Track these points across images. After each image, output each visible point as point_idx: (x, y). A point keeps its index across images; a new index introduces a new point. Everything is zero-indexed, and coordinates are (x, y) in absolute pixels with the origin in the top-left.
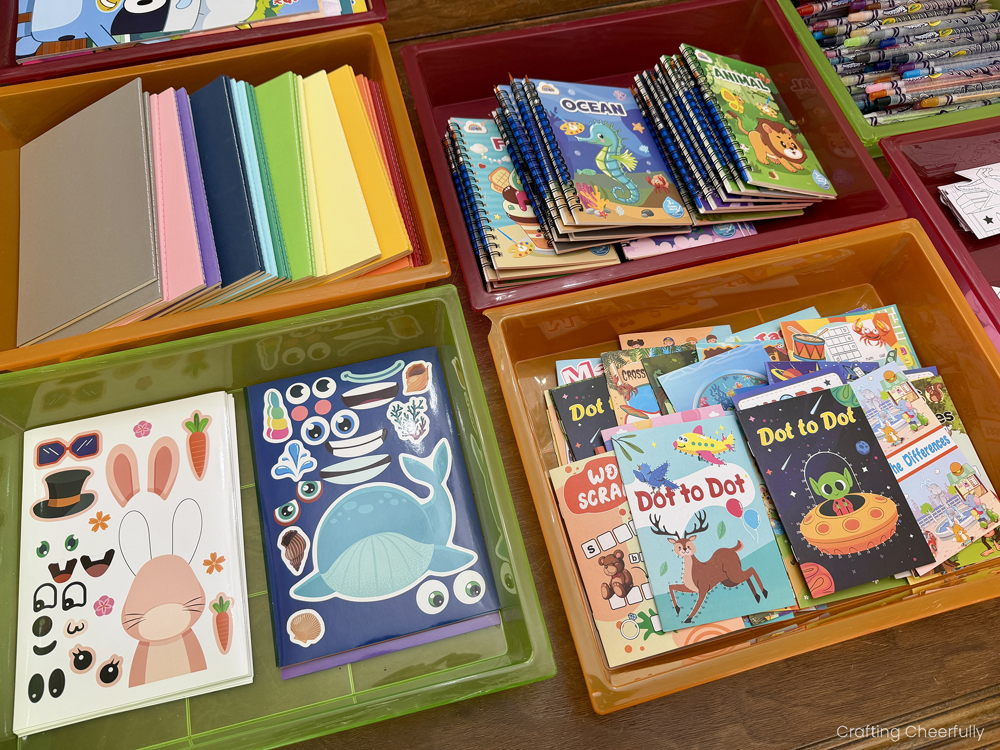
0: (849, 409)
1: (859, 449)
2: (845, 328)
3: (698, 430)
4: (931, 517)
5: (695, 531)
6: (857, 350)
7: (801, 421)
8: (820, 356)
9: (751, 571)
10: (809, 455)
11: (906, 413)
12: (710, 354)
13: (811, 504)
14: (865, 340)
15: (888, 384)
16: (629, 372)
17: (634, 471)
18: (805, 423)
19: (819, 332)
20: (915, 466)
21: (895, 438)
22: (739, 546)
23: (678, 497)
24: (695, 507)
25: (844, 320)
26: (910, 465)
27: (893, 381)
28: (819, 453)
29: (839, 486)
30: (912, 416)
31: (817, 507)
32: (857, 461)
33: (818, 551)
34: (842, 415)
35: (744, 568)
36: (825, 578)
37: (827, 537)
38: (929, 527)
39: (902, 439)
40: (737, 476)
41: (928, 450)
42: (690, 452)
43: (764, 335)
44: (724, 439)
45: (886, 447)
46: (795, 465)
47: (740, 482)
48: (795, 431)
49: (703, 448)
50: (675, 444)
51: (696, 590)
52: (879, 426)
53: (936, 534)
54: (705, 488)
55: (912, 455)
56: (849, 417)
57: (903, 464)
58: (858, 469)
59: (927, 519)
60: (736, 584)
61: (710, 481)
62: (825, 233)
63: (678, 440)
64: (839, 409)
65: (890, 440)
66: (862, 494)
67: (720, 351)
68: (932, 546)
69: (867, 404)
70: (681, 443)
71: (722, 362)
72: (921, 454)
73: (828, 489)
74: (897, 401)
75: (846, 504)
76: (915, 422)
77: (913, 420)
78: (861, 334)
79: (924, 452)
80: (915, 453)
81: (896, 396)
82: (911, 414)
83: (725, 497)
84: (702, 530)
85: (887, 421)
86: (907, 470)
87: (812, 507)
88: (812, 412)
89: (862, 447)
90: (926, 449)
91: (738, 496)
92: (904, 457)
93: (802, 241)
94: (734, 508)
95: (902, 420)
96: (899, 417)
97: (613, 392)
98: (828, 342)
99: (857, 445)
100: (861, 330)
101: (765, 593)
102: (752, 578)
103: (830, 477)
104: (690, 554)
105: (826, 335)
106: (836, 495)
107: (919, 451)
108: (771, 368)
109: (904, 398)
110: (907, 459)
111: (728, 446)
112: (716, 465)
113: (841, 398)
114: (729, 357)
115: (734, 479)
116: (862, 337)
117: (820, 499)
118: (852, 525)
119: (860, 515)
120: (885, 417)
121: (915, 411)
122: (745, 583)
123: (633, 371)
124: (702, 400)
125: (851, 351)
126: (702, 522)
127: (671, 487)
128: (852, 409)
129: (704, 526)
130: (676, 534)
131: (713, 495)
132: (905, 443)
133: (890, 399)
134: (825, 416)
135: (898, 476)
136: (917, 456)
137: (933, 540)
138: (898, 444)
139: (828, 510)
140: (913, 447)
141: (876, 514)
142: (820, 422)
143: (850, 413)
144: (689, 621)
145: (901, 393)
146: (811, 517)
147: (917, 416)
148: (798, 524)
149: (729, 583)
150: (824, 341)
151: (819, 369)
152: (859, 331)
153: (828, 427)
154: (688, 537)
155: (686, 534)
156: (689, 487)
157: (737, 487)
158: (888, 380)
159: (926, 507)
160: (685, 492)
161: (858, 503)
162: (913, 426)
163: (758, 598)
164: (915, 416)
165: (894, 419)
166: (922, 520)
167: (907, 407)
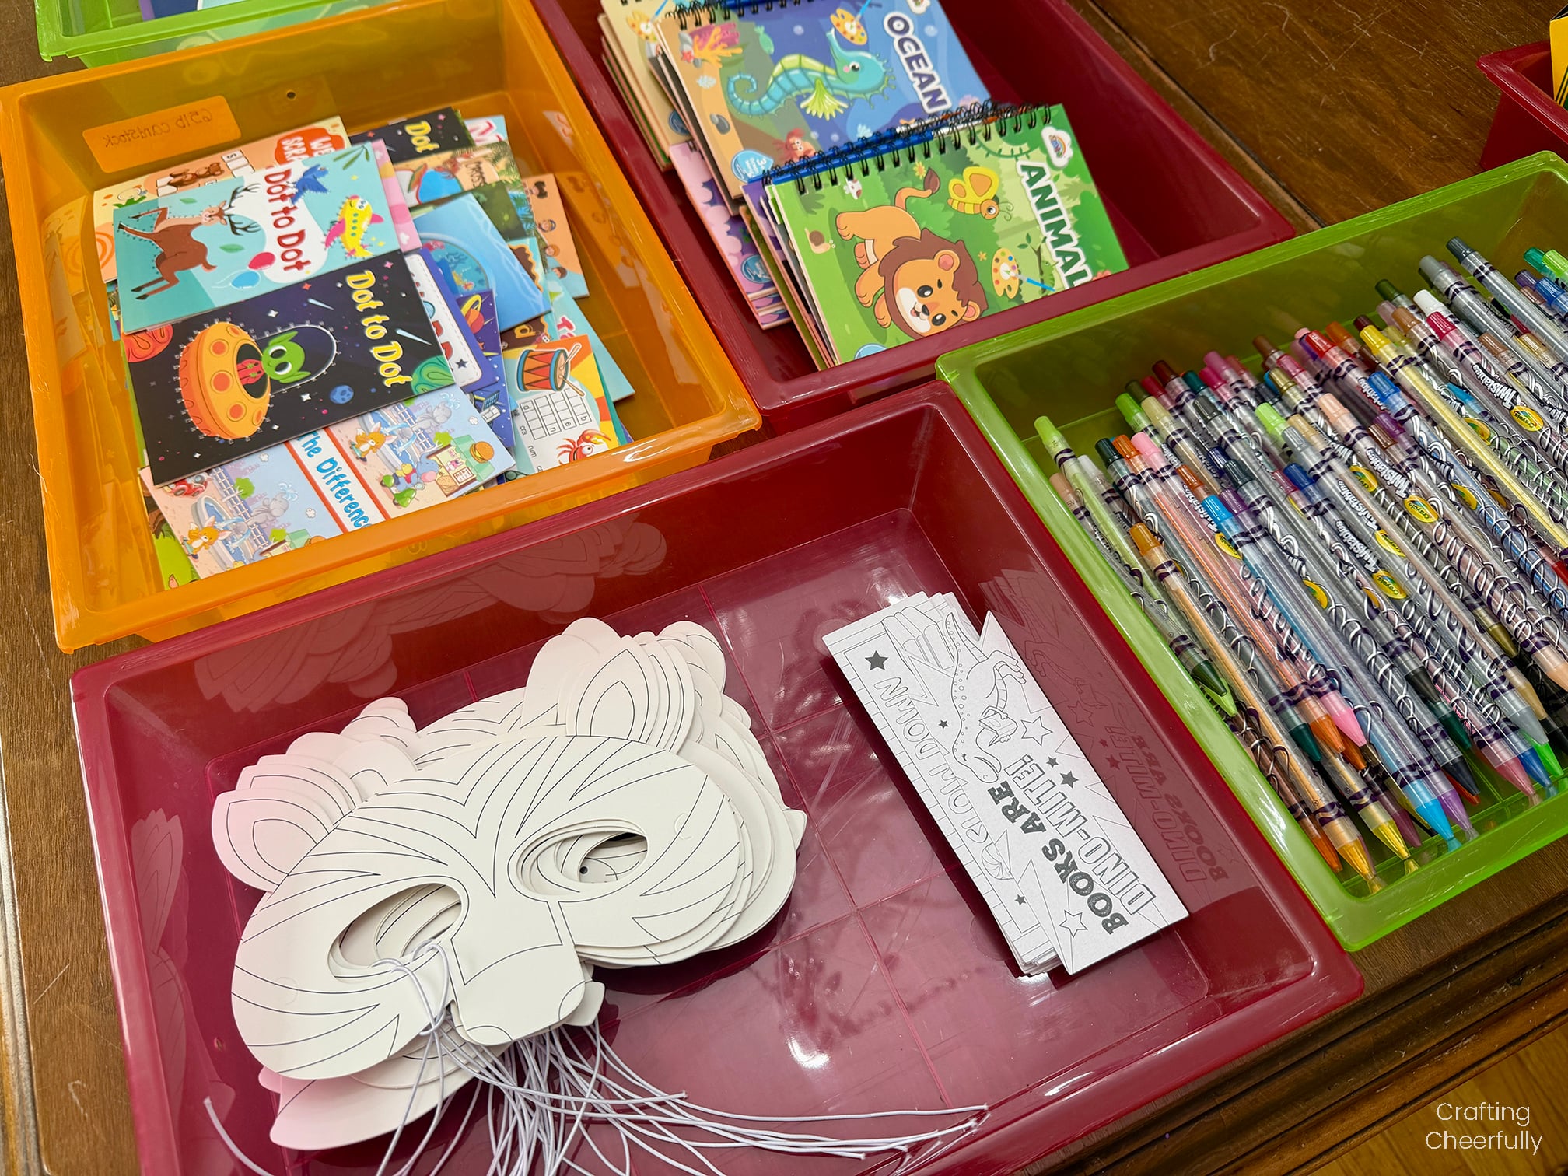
0: (408, 378)
1: (339, 389)
2: (588, 419)
3: (376, 219)
4: (231, 493)
5: (232, 224)
6: (547, 433)
7: (386, 318)
8: (529, 384)
9: (173, 281)
10: (331, 330)
11: (414, 471)
12: (521, 255)
13: (258, 333)
14: (568, 446)
15: (466, 446)
16: (480, 168)
17: (318, 166)
18: (383, 324)
19: (576, 384)
20: (317, 477)
21: (364, 447)
22: (208, 267)
23: (280, 205)
24: (266, 222)
25: (603, 418)
26: (319, 469)
27: (475, 457)
28: (335, 341)
29: (282, 367)
30: (408, 480)
31: (252, 341)
32: (322, 389)
33: (186, 342)
34: (398, 368)
35: (177, 274)
36: (149, 351)
37: (207, 354)
38: (214, 484)
39: (364, 460)
40: (308, 262)
41: (348, 502)
42: (343, 213)
43: (570, 327)
44: (364, 247)
45: (348, 430)
46: (316, 315)
47: (299, 266)
48: (369, 312)
49: (349, 225)
50: (355, 197)
51: (157, 230)
52: (385, 424)
53: (202, 498)
54: (294, 229)
55: (337, 473)
56: (392, 376)
57: (319, 458)
58: (305, 389)
59: (227, 485)
60: (158, 267)
61: (301, 235)
62: (700, 295)
63: (361, 199)
64: (408, 364)
65: (361, 440)
66: (268, 395)
67: (527, 266)
68: (183, 489)
69: (423, 410)
70: (357, 203)
71: (507, 267)
72: (339, 488)
73: (278, 354)
74: (434, 458)
75: (253, 375)
76: (397, 483)
77: (402, 480)
78: (579, 441)
79: (343, 493)
80: (342, 480)
81: (445, 457)
82: (414, 477)
83: (277, 251)
84: (234, 229)
85: (394, 438)
86: (311, 464)
87: (251, 335)
88: (400, 332)
89: (343, 393)
90: (350, 498)
91: (279, 263)
92: (331, 461)
93: (678, 265)
94: (264, 259)
95: (400, 463)
96: (404, 458)
97: (446, 155)
98: (557, 396)
99: (346, 388)
100: (588, 441)
101: (143, 297)
102: (164, 283)
103: (295, 356)
104: (203, 221)
105: (571, 392)
106: (268, 364)
107: (346, 486)
108: (482, 295)
109: (442, 470)
110: (328, 465)
111: (354, 251)
112: (324, 239)
113: (428, 369)
114: (517, 274)
115: (302, 259)
116: (573, 443)
117: (263, 344)
118: (221, 382)
119: (236, 392)
120: (402, 435)
121: (419, 486)
122: (160, 276)
123: (481, 173)
124: (439, 244)
125: (544, 426)
126: (244, 229)
127: (294, 198)
128: (408, 383)
129: (238, 231)
130: (230, 207)
131: (280, 239)
132: (358, 464)
133: (438, 447)
134: (396, 348)
135: (297, 445)
136: (335, 483)
137: (191, 492)
138: (354, 453)
139: (246, 354)
140: (350, 476)
141: (236, 411)
142: (384, 341)
143: (402, 380)
144: (121, 227)
145: (452, 467)
146: (236, 333)
147: (409, 489)
148: (229, 319)
149: (160, 261)
150: (559, 389)
151: (487, 357)
152: (584, 437)
153: (375, 351)
154: (226, 218)
155: (229, 216)
156: (292, 214)
157: (293, 263)
158: (474, 447)
159: (247, 489)
160: (286, 210)
161: (254, 389)
162: (389, 481)
163: (138, 289)
164: (409, 485)
165: (400, 450)
166: (226, 479)
167: (425, 473)
